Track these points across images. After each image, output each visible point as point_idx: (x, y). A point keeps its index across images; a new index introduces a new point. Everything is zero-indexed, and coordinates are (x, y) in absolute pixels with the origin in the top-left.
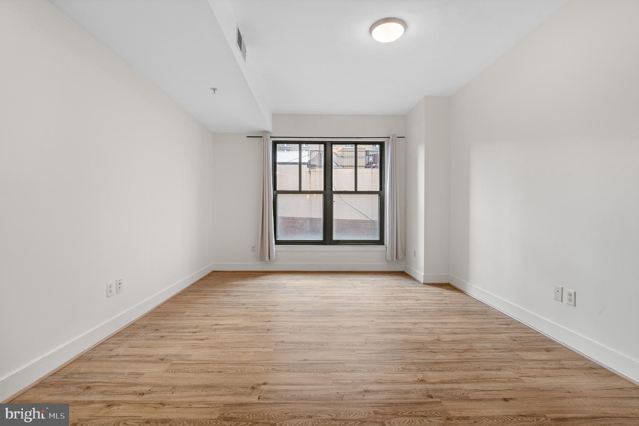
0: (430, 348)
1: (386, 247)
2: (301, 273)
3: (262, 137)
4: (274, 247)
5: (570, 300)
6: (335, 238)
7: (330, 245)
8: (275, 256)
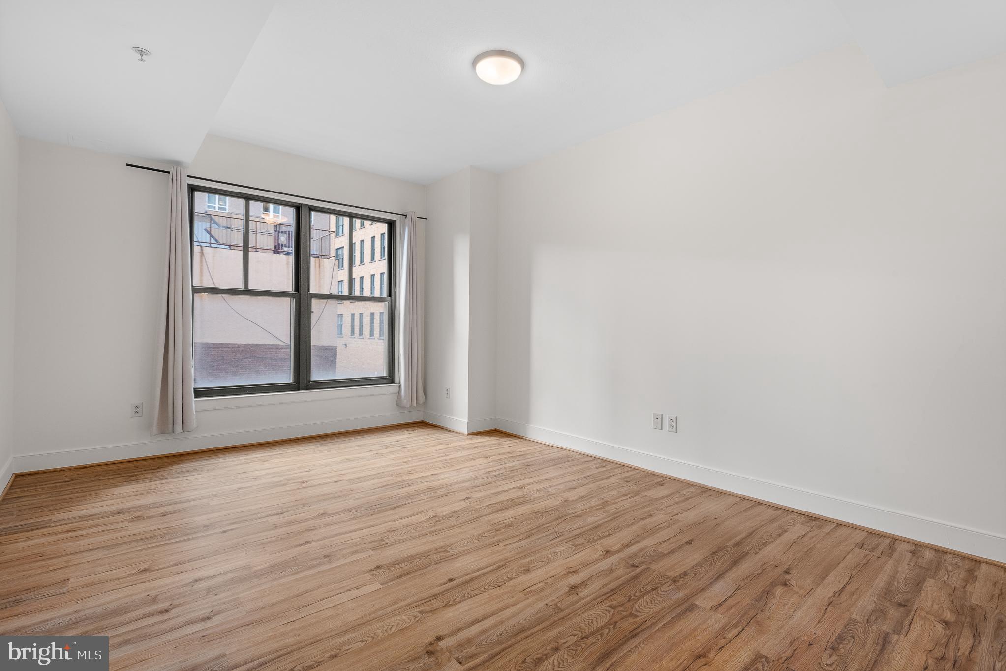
0: (570, 512)
1: (400, 387)
2: (252, 447)
3: (169, 173)
4: (195, 403)
5: (671, 426)
6: (316, 376)
7: (307, 389)
8: (195, 421)
